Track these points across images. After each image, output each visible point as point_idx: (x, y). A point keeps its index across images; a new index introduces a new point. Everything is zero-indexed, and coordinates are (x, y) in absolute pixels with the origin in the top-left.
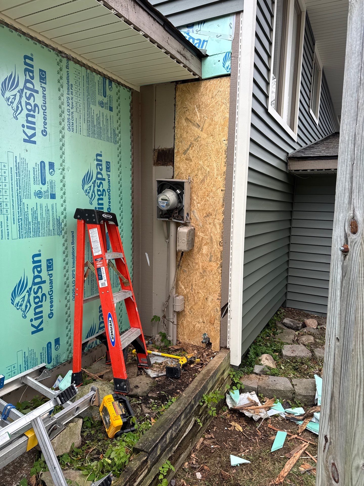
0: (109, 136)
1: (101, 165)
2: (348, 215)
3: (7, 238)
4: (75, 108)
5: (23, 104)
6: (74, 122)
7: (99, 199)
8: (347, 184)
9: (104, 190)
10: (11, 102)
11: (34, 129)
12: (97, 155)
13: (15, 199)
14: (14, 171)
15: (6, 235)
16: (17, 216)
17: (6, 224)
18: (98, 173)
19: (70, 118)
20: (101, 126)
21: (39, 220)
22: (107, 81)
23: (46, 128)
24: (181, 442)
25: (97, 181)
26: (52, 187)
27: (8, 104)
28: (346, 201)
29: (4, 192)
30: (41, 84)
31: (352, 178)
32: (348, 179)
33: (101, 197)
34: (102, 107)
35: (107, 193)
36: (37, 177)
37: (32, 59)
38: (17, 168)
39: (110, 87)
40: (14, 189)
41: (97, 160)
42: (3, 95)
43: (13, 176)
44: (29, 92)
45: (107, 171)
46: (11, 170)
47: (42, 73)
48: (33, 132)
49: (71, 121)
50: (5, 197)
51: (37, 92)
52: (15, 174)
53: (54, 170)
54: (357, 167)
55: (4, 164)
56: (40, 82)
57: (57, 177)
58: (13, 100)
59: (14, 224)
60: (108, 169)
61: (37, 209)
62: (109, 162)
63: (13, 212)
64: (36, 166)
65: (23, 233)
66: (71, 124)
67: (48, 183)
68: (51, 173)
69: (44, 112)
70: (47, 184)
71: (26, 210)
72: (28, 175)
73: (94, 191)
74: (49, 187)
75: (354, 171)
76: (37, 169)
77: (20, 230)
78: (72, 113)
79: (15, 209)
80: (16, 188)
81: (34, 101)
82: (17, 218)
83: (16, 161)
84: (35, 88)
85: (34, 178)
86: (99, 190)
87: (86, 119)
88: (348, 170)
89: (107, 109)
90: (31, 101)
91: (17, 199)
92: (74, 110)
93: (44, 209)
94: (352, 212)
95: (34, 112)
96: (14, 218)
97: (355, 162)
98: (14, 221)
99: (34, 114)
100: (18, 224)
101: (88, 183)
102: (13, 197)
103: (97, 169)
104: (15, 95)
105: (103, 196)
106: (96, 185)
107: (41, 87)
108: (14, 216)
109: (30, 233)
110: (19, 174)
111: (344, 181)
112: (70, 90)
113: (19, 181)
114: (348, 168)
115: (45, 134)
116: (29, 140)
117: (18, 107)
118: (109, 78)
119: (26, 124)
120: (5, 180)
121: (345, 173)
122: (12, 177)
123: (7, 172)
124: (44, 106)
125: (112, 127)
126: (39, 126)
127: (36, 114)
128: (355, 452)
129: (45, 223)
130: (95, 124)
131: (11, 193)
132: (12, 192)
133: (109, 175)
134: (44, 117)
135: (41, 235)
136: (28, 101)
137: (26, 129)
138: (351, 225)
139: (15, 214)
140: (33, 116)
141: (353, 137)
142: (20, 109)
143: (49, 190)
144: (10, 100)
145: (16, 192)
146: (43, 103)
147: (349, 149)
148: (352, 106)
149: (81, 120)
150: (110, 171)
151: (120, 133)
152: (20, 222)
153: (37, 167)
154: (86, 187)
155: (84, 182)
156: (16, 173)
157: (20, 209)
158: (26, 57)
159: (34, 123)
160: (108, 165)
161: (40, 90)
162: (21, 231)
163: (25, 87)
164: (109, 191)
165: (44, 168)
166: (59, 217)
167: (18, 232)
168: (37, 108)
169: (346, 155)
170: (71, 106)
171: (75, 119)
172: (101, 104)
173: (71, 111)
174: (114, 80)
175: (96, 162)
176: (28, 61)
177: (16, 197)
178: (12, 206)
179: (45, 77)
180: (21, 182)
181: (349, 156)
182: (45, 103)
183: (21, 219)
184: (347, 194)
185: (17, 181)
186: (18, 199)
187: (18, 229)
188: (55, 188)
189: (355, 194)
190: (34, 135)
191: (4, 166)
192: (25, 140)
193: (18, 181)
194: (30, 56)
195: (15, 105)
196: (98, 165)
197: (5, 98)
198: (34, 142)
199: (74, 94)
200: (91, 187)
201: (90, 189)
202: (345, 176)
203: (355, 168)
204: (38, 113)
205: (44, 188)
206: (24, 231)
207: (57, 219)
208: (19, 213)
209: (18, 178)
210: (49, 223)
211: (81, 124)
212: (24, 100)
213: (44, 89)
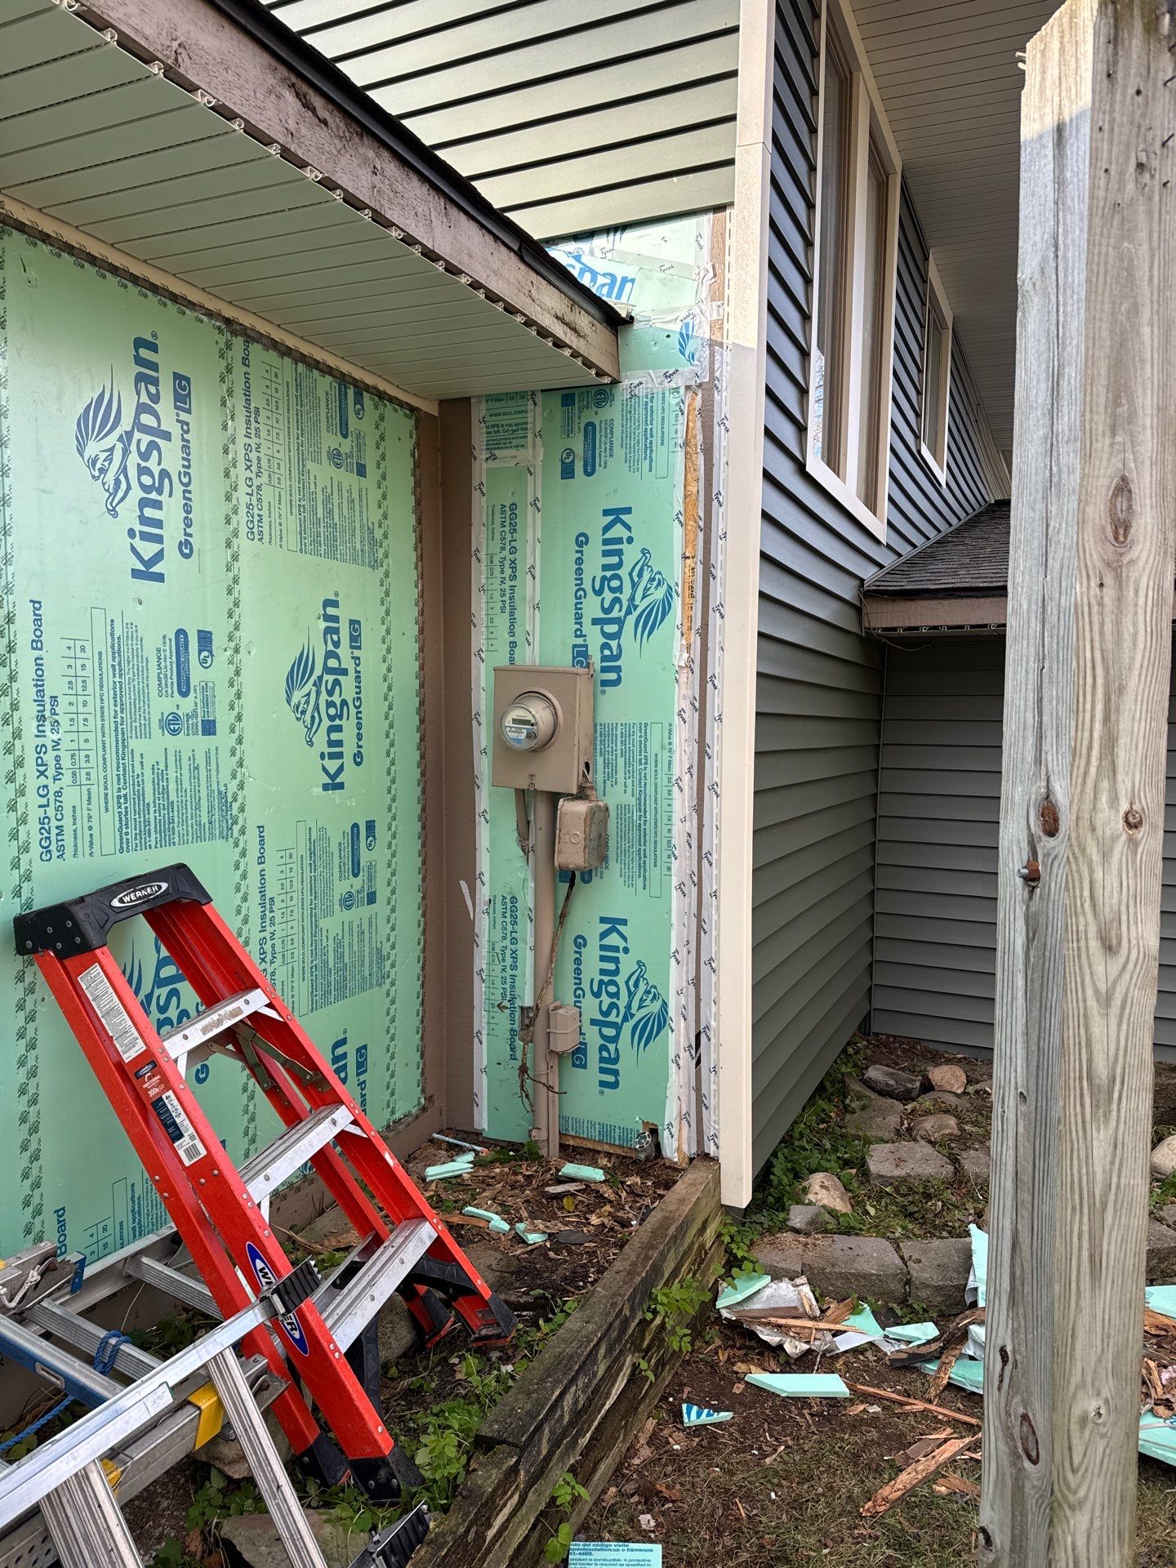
0: (358, 547)
1: (336, 631)
2: (1034, 789)
3: (87, 851)
4: (266, 474)
5: (132, 472)
6: (265, 513)
7: (331, 730)
8: (1029, 715)
9: (344, 703)
10: (101, 470)
11: (159, 539)
12: (328, 603)
13: (110, 740)
14: (107, 660)
15: (87, 844)
16: (116, 790)
17: (85, 812)
18: (330, 655)
19: (254, 502)
20: (336, 520)
21: (173, 797)
22: (351, 392)
23: (191, 536)
24: (599, 1424)
25: (326, 677)
26: (206, 703)
27: (94, 477)
28: (1030, 756)
29: (81, 722)
30: (178, 415)
31: (1040, 700)
32: (1030, 704)
33: (337, 722)
34: (338, 466)
35: (353, 711)
36: (166, 675)
37: (153, 348)
38: (116, 652)
39: (358, 406)
40: (106, 713)
41: (327, 618)
42: (81, 454)
43: (105, 675)
44: (146, 439)
45: (352, 647)
46: (100, 659)
47: (180, 384)
48: (156, 547)
49: (256, 511)
50: (83, 736)
51: (167, 436)
52: (110, 669)
53: (211, 652)
54: (1050, 677)
55: (82, 643)
56: (176, 407)
57: (219, 672)
58: (106, 464)
59: (107, 811)
60: (355, 640)
61: (166, 766)
62: (359, 623)
63: (105, 777)
64: (164, 643)
65: (129, 837)
66: (256, 518)
67: (195, 690)
68: (203, 662)
69: (184, 492)
70: (192, 694)
71: (138, 770)
72: (142, 672)
73: (317, 708)
74: (198, 701)
75: (1044, 685)
76: (168, 653)
77: (121, 827)
78: (259, 488)
79: (109, 768)
80: (112, 707)
81: (159, 464)
82: (116, 794)
83: (112, 634)
84: (162, 428)
85: (159, 679)
86: (330, 704)
87: (296, 503)
88: (1031, 682)
89: (352, 472)
90: (152, 464)
91: (113, 739)
92: (264, 479)
93: (185, 763)
94: (1044, 784)
95: (160, 492)
96: (106, 795)
97: (1047, 665)
98: (106, 803)
99: (159, 498)
100: (116, 811)
101: (303, 684)
102: (103, 736)
103: (326, 644)
104: (111, 450)
105: (341, 719)
106: (323, 688)
107: (178, 421)
108: (106, 788)
109: (150, 836)
110: (120, 670)
111: (1022, 708)
112: (254, 425)
113: (121, 688)
114: (1031, 676)
115: (187, 551)
116: (147, 572)
117: (117, 482)
118: (355, 383)
119: (138, 528)
120: (84, 688)
121: (1023, 687)
122: (101, 679)
123: (89, 664)
124: (186, 474)
125: (365, 522)
126: (172, 533)
127: (164, 498)
128: (1075, 1379)
129: (189, 804)
130: (320, 515)
131: (99, 723)
132: (103, 720)
133: (359, 658)
134: (186, 504)
135: (176, 840)
136: (143, 464)
137: (137, 542)
138: (1043, 815)
139: (109, 783)
140: (157, 505)
141: (1040, 604)
142: (124, 486)
143: (199, 711)
144: (98, 465)
145: (112, 720)
146: (184, 466)
147: (1032, 633)
148: (1033, 531)
149: (283, 506)
150: (359, 648)
151: (386, 536)
152: (123, 806)
153: (168, 648)
154: (297, 696)
155: (292, 682)
156: (113, 666)
157: (121, 769)
158: (139, 343)
159: (158, 524)
160: (356, 631)
161: (176, 430)
162: (124, 831)
163: (138, 425)
164: (357, 704)
165: (186, 648)
166: (226, 785)
167: (118, 834)
168: (166, 480)
169: (1025, 645)
170: (254, 468)
171: (265, 505)
172: (336, 457)
173: (256, 482)
174: (367, 388)
175: (323, 625)
176: (144, 353)
177: (113, 734)
178: (101, 762)
179: (189, 395)
180: (126, 691)
181: (1032, 650)
182: (189, 467)
183: (125, 795)
184: (1031, 741)
185: (114, 688)
186: (117, 741)
187: (117, 825)
188: (214, 703)
189: (1049, 740)
190: (159, 557)
191: (83, 649)
192: (136, 574)
193: (118, 690)
194: (150, 339)
195: (110, 478)
196: (328, 631)
197: (86, 459)
198: (160, 578)
199: (263, 434)
200: (308, 694)
201: (307, 702)
202: (1023, 695)
203: (1046, 678)
204: (170, 496)
205: (186, 705)
206: (132, 831)
207: (220, 793)
208: (119, 780)
209: (117, 679)
210: (198, 808)
211: (283, 517)
212: (134, 459)
213: (185, 428)
